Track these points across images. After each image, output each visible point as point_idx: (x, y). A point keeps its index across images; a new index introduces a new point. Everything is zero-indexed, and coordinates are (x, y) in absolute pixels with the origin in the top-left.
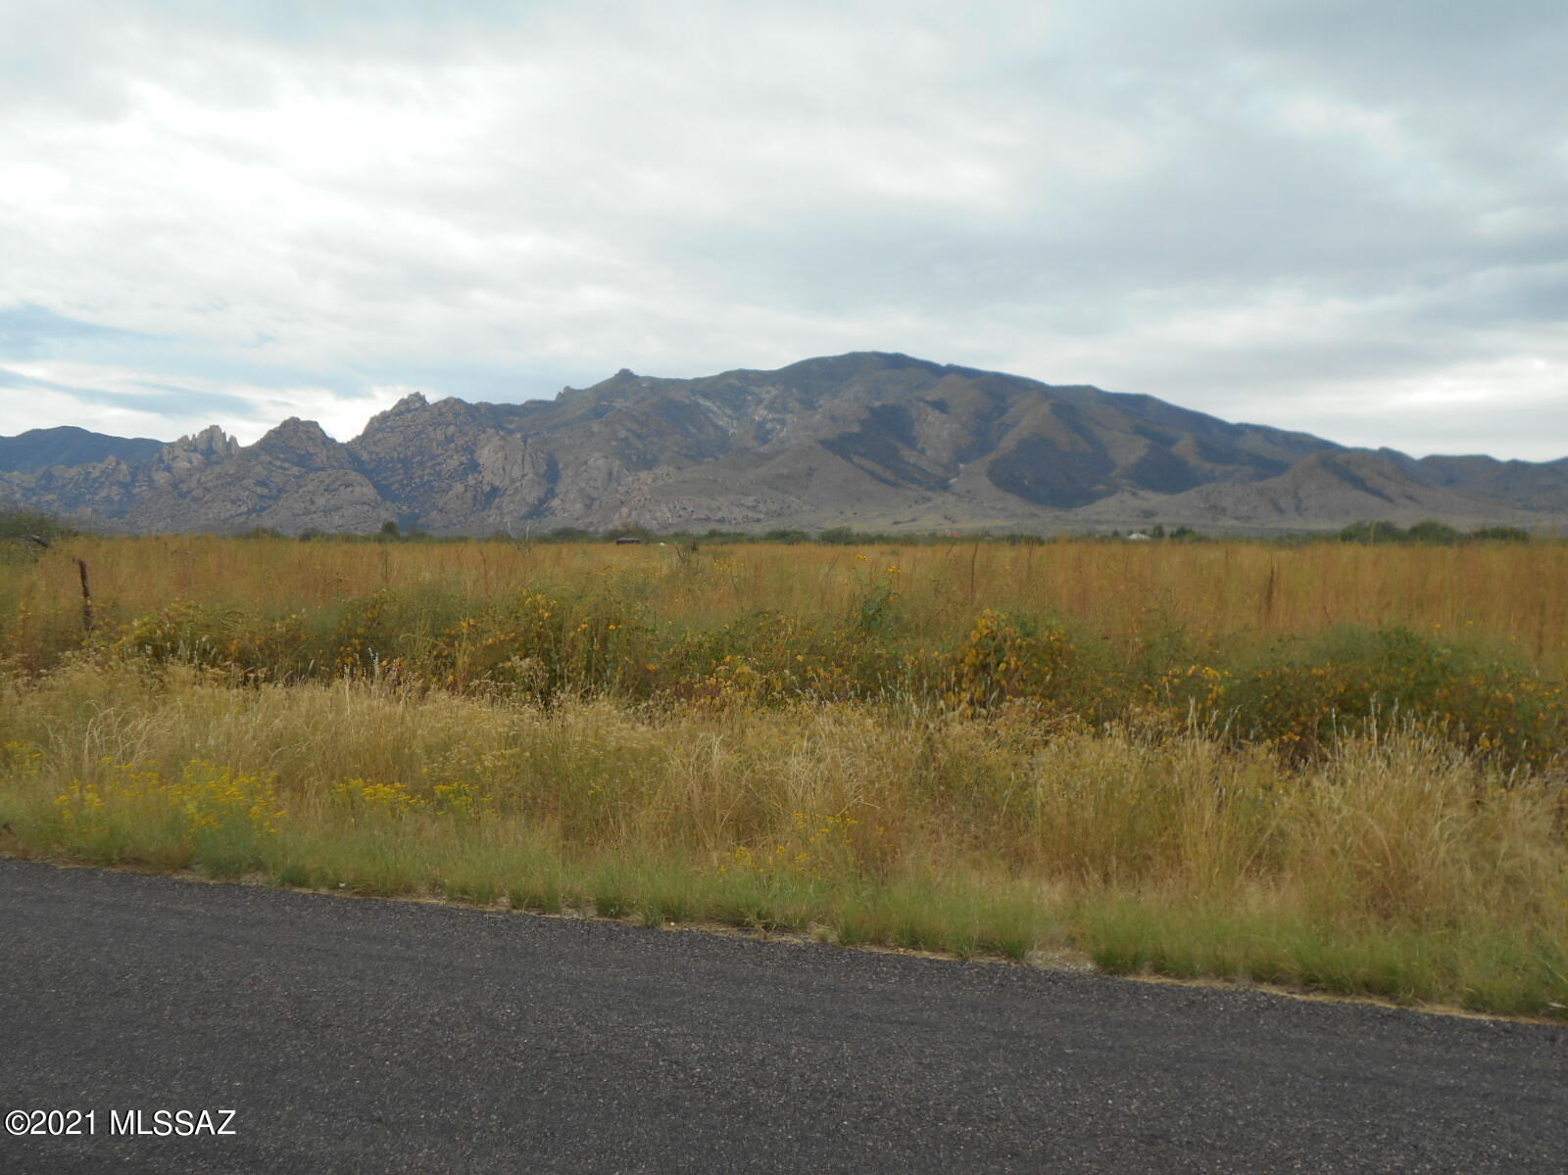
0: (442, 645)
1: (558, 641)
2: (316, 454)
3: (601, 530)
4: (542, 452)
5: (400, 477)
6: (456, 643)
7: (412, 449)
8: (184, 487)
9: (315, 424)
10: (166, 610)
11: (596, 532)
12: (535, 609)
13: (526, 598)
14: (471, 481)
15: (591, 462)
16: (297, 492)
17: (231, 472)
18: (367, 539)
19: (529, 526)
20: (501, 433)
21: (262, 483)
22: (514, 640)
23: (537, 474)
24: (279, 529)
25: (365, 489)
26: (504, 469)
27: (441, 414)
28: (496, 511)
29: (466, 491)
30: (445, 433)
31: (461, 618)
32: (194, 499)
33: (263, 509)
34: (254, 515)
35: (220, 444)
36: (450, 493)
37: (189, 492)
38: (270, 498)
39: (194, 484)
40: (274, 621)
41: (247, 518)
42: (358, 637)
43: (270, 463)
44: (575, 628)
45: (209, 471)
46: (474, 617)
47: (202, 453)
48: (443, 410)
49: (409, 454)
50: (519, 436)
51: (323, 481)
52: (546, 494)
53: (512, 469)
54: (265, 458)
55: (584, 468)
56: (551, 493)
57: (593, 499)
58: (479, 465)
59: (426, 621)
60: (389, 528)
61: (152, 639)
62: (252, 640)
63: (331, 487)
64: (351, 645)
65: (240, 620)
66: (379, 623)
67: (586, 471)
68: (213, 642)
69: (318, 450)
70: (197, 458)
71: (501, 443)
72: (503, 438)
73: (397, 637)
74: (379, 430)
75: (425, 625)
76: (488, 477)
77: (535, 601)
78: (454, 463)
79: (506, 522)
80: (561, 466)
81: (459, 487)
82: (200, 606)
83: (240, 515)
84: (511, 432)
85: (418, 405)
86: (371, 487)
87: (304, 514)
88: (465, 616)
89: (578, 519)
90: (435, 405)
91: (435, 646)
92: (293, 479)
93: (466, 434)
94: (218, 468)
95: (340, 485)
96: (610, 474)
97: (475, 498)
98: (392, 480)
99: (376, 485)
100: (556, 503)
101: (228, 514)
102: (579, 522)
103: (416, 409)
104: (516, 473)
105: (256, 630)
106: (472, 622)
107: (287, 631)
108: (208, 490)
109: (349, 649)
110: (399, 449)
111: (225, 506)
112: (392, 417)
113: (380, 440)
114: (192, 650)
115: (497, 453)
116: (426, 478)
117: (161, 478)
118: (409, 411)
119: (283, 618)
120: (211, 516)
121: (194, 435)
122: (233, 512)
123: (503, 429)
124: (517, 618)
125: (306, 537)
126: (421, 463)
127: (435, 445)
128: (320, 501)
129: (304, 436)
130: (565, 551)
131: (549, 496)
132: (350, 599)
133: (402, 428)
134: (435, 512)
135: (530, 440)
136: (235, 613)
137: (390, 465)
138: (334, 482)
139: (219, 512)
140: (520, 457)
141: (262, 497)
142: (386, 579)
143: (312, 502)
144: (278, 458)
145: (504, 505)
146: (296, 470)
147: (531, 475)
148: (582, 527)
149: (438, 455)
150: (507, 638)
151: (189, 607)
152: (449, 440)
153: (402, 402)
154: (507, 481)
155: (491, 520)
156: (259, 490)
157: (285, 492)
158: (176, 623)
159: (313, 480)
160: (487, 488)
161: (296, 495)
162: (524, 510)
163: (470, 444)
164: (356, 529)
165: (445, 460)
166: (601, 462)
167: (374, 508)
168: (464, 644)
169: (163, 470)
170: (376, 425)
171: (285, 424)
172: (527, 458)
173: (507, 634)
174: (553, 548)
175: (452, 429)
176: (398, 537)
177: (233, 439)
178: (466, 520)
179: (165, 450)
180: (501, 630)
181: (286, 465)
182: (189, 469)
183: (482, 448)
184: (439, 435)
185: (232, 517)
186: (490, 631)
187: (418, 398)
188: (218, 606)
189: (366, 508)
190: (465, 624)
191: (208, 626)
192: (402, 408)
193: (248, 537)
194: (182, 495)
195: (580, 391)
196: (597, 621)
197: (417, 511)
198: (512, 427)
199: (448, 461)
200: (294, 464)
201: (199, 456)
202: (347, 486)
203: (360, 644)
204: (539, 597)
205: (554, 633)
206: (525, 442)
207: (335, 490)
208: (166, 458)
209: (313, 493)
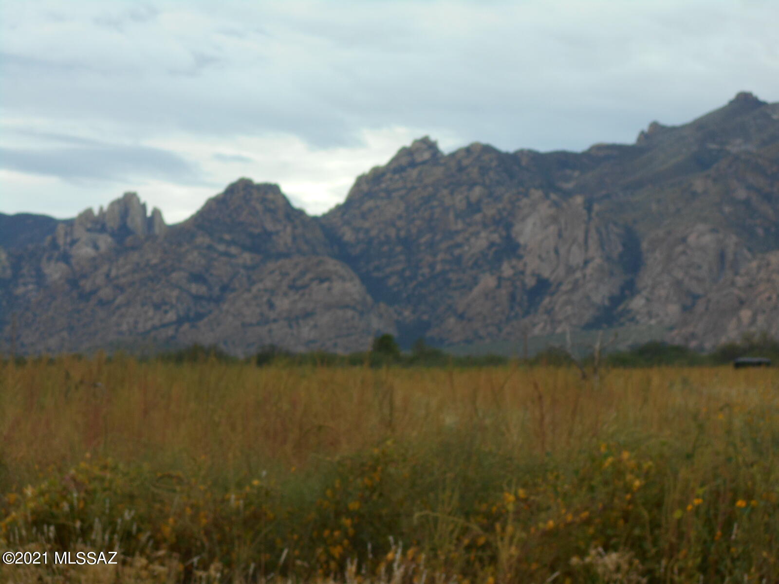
0: (475, 528)
1: (655, 525)
2: (277, 233)
3: (708, 345)
4: (616, 224)
5: (399, 267)
6: (498, 526)
7: (418, 222)
8: (87, 285)
9: (274, 189)
10: (72, 471)
11: (701, 348)
12: (619, 473)
13: (606, 456)
14: (507, 270)
15: (692, 239)
16: (249, 290)
17: (154, 261)
18: (355, 361)
19: (599, 340)
20: (553, 196)
21: (198, 278)
22: (588, 522)
23: (608, 259)
24: (222, 346)
25: (348, 285)
26: (556, 251)
27: (461, 169)
28: (545, 317)
29: (499, 286)
30: (467, 198)
31: (505, 487)
32: (102, 303)
33: (200, 316)
34: (186, 326)
35: (139, 220)
36: (476, 290)
37: (94, 292)
38: (210, 299)
39: (100, 280)
40: (226, 490)
41: (177, 330)
42: (350, 514)
43: (210, 247)
44: (682, 504)
45: (121, 261)
46: (525, 486)
47: (113, 235)
48: (465, 162)
49: (414, 231)
50: (579, 200)
51: (287, 274)
52: (622, 289)
53: (569, 251)
54: (202, 240)
55: (680, 248)
56: (629, 289)
57: (696, 297)
58: (518, 246)
59: (453, 491)
60: (384, 344)
61: (53, 516)
62: (194, 518)
63: (299, 283)
64: (340, 527)
65: (178, 488)
66: (381, 495)
67: (684, 253)
68: (141, 519)
69: (279, 227)
70: (105, 242)
71: (552, 211)
72: (555, 204)
73: (410, 515)
74: (370, 195)
75: (451, 497)
76: (532, 264)
77: (620, 461)
78: (481, 242)
79: (564, 334)
80: (645, 245)
81: (488, 281)
82: (121, 466)
83: (164, 326)
84: (567, 195)
85: (426, 156)
86: (357, 281)
87: (258, 324)
88: (509, 484)
89: (671, 328)
90: (453, 155)
91: (465, 530)
92: (242, 271)
93: (498, 199)
94: (135, 257)
95: (312, 280)
96: (722, 256)
97: (512, 297)
98: (388, 270)
99: (365, 279)
100: (637, 303)
101: (149, 325)
102: (675, 332)
103: (424, 163)
104: (576, 257)
105: (201, 503)
106: (521, 493)
107: (246, 506)
108: (121, 289)
109: (337, 533)
110: (400, 223)
111: (146, 312)
112: (388, 176)
113: (370, 210)
114: (113, 532)
115: (546, 227)
116: (439, 267)
117: (55, 271)
118: (413, 164)
119: (239, 485)
120: (124, 327)
121: (101, 209)
122: (156, 322)
123: (558, 190)
124: (592, 489)
125: (264, 358)
126: (431, 245)
127: (451, 216)
128: (283, 304)
129: (259, 207)
130: (656, 380)
131: (627, 292)
132: (337, 458)
133: (403, 192)
134: (452, 320)
135: (596, 207)
136: (170, 476)
137: (385, 248)
138: (303, 273)
139: (136, 322)
140: (580, 234)
141: (197, 298)
142: (389, 424)
143: (271, 306)
144: (221, 240)
145: (557, 308)
146: (247, 257)
147: (598, 261)
148: (678, 341)
149: (457, 232)
150: (577, 520)
151: (105, 467)
152: (474, 207)
153: (405, 152)
154: (561, 271)
155: (537, 331)
156: (194, 288)
157: (234, 290)
158: (86, 492)
159: (272, 272)
160: (531, 282)
161: (247, 296)
162: (588, 315)
163: (505, 214)
164: (335, 345)
165: (468, 240)
166: (707, 239)
167: (362, 314)
168: (510, 529)
169: (58, 260)
170: (365, 187)
171: (232, 189)
172: (593, 234)
173: (576, 513)
174: (637, 375)
175: (477, 191)
176: (398, 360)
177: (157, 213)
178: (500, 330)
179: (61, 230)
180: (568, 507)
181: (233, 250)
182: (94, 259)
183: (523, 219)
184: (459, 201)
185: (154, 328)
186: (549, 508)
187: (427, 145)
188: (146, 466)
189: (350, 313)
190: (511, 498)
191: (132, 497)
192: (404, 161)
193: (179, 358)
194: (85, 297)
195: (674, 129)
196: (717, 494)
197: (425, 317)
198: (569, 186)
199: (473, 240)
200: (245, 248)
201: (110, 240)
202: (322, 281)
203: (354, 526)
204: (626, 455)
205: (650, 511)
206: (589, 209)
207: (305, 287)
208: (61, 241)
209: (272, 292)
